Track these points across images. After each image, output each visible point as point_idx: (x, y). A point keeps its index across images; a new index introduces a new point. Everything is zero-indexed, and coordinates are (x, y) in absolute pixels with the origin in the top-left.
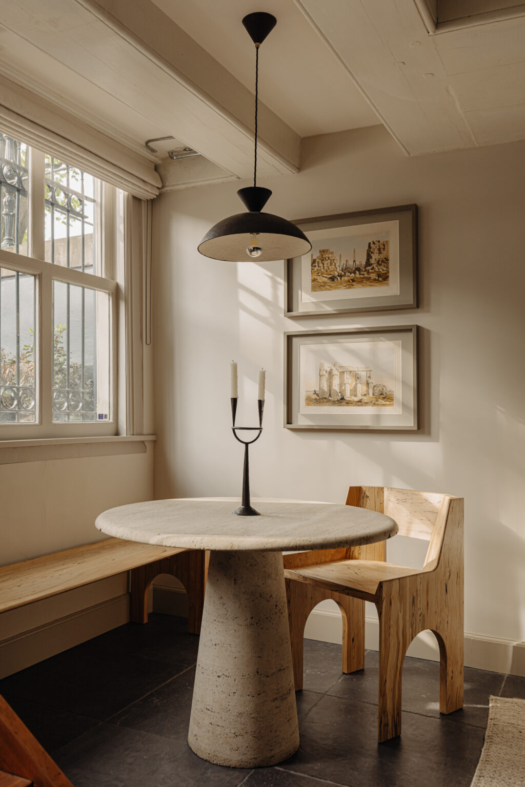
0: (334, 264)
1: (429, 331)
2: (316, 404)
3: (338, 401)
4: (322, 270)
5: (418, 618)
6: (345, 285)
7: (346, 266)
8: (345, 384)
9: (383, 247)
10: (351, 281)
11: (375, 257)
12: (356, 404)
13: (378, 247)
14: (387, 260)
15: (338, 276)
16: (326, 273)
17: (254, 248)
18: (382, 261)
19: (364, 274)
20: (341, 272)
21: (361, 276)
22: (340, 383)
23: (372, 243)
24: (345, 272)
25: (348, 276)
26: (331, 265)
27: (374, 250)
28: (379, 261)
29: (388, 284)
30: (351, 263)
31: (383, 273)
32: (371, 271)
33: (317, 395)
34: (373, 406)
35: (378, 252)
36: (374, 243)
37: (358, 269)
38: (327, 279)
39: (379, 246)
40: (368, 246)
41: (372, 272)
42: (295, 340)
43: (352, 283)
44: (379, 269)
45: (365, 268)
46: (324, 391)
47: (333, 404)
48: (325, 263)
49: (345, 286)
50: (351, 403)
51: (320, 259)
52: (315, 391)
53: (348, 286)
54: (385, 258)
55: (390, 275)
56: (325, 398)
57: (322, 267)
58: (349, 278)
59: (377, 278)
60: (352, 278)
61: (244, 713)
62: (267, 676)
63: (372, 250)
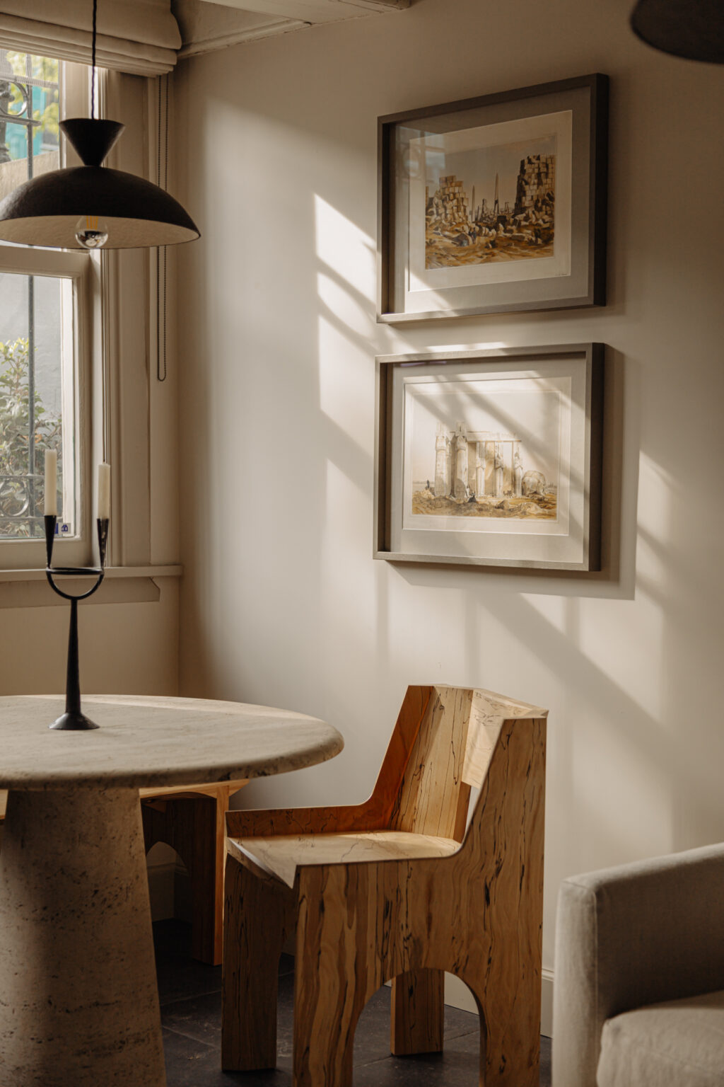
0: (462, 208)
1: (622, 355)
2: (430, 511)
3: (464, 504)
4: (443, 222)
5: (401, 944)
6: (480, 254)
7: (483, 212)
8: (477, 469)
9: (545, 170)
10: (490, 245)
11: (532, 191)
12: (494, 511)
13: (536, 171)
14: (552, 199)
15: (470, 234)
16: (449, 228)
17: (87, 233)
18: (544, 202)
19: (511, 231)
20: (474, 225)
21: (508, 235)
22: (469, 467)
23: (526, 161)
24: (480, 227)
25: (485, 235)
26: (458, 211)
27: (530, 177)
28: (538, 201)
29: (551, 252)
30: (490, 206)
31: (545, 229)
32: (523, 223)
33: (432, 490)
34: (522, 518)
35: (536, 181)
36: (530, 162)
37: (502, 219)
38: (451, 241)
39: (539, 169)
40: (519, 169)
41: (525, 227)
42: (397, 373)
43: (493, 249)
44: (537, 220)
45: (513, 217)
46: (443, 483)
47: (457, 510)
48: (449, 205)
49: (481, 257)
50: (487, 510)
51: (441, 198)
52: (428, 482)
53: (485, 257)
54: (548, 195)
55: (557, 231)
56: (445, 498)
57: (443, 215)
58: (488, 239)
59: (534, 239)
60: (492, 239)
61: (24, 1067)
62: (67, 1011)
63: (526, 177)
